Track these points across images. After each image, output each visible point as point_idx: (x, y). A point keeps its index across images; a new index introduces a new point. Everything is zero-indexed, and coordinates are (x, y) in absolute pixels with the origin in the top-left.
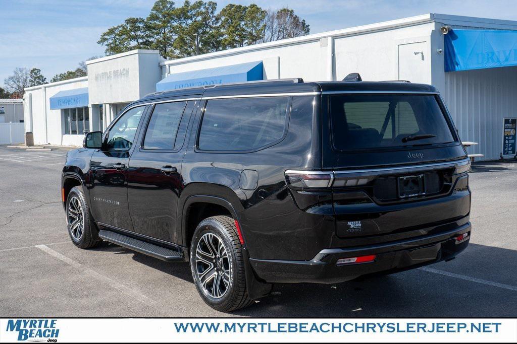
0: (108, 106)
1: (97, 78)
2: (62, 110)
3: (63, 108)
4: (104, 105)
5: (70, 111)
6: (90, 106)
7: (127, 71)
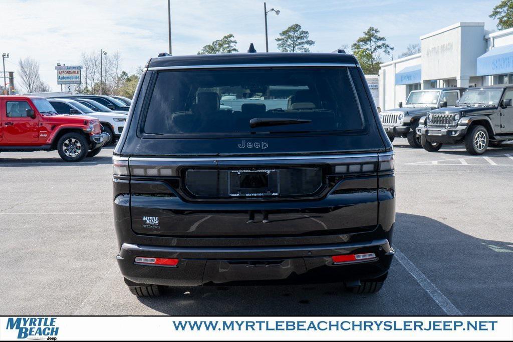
0: (441, 81)
1: (428, 54)
2: (407, 85)
3: (406, 84)
4: (438, 81)
5: (413, 86)
6: (422, 82)
7: (452, 46)
